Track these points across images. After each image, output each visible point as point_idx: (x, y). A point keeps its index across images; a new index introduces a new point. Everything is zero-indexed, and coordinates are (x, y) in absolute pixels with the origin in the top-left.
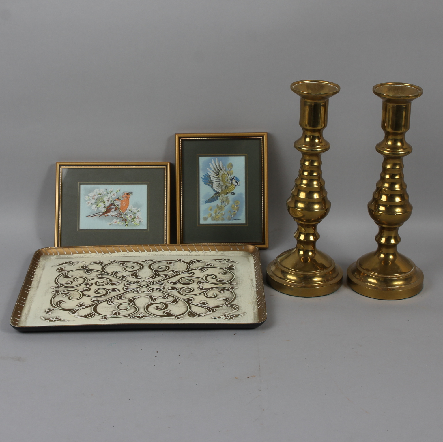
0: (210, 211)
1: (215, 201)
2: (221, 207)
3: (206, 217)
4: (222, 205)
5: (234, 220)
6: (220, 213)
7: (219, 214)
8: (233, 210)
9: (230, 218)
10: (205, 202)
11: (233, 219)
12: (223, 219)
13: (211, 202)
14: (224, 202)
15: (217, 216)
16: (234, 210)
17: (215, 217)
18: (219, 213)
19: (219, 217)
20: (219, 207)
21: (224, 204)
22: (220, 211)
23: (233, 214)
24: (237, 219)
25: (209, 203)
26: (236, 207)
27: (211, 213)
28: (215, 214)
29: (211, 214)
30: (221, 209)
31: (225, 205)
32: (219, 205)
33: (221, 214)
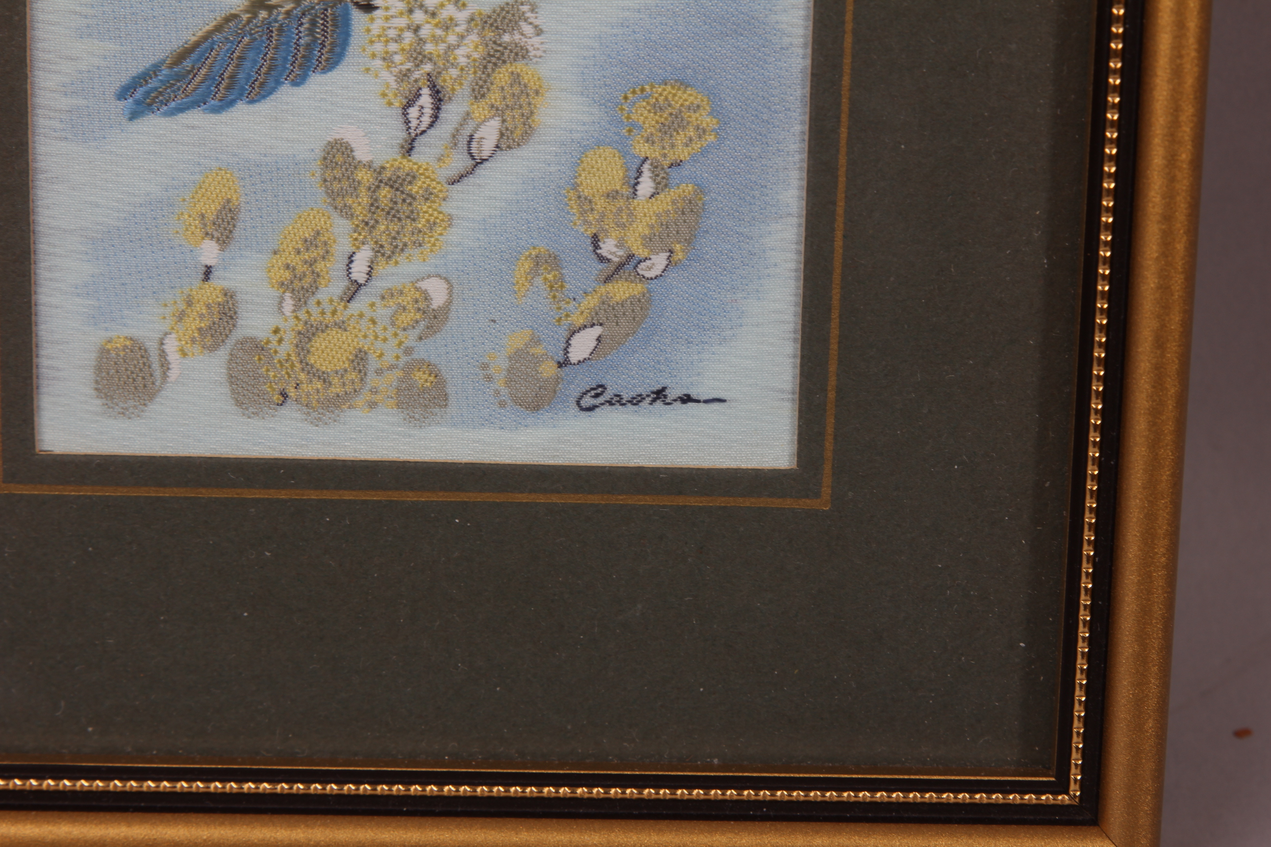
0: (209, 252)
1: (298, 82)
2: (397, 183)
3: (137, 348)
4: (409, 148)
5: (617, 401)
6: (379, 284)
7: (359, 305)
8: (595, 241)
9: (548, 369)
10: (124, 93)
11: (599, 390)
12: (420, 378)
13: (226, 104)
14: (452, 112)
15: (319, 343)
16: (608, 247)
17: (285, 349)
18: (355, 289)
19: (360, 358)
20: (364, 177)
21: (444, 129)
22: (379, 250)
23: (592, 302)
24: (659, 395)
25: (195, 118)
26: (646, 186)
27: (218, 282)
28: (300, 302)
29: (229, 295)
30: (392, 214)
31: (459, 162)
32: (362, 154)
33: (387, 295)
